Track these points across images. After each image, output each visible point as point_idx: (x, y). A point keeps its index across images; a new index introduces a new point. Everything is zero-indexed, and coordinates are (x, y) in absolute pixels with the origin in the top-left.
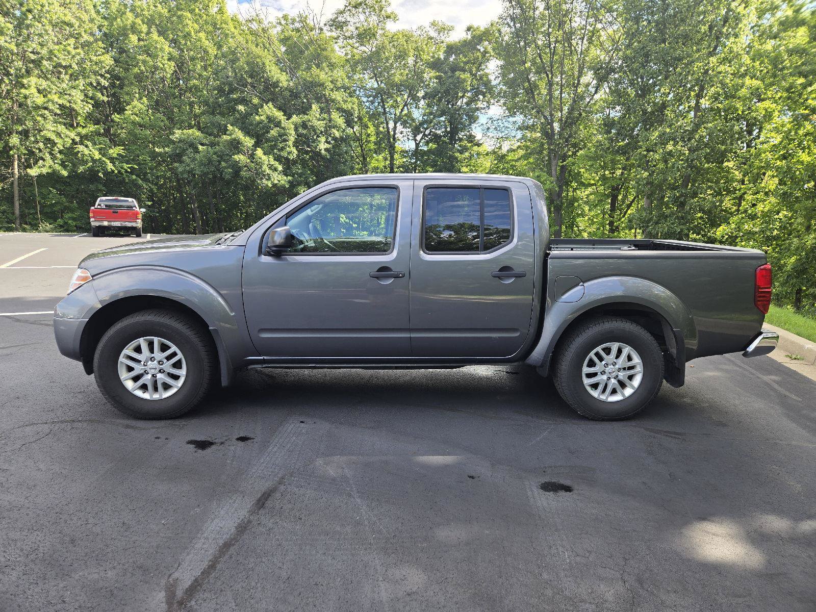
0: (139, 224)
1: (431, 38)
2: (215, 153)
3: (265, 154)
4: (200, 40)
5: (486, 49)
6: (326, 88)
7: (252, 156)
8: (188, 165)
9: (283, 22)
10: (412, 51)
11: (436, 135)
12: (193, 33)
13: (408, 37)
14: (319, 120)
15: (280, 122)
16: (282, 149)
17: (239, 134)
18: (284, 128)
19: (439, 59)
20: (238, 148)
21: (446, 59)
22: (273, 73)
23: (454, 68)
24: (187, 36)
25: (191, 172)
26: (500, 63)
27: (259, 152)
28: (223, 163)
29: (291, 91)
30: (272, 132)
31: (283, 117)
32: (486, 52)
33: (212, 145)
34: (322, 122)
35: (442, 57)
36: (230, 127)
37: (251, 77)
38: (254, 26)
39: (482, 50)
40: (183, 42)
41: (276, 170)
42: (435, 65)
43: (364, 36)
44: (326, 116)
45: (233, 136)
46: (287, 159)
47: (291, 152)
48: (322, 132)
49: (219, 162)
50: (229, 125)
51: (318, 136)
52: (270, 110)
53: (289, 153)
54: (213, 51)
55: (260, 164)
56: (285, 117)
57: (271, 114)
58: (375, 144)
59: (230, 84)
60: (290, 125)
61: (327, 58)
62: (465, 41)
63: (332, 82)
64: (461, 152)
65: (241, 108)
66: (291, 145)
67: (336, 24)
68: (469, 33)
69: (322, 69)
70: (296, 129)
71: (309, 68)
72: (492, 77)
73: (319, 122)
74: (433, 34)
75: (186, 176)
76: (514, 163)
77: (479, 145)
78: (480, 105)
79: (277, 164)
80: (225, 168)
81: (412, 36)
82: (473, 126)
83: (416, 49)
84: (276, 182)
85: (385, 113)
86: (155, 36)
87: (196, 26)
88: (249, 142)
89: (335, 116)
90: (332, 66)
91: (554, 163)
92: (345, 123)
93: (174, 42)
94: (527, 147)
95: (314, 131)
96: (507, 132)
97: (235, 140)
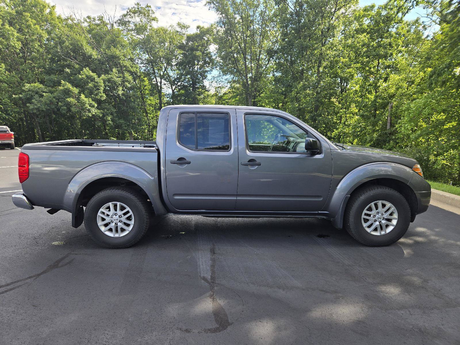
0: (12, 141)
1: (177, 32)
2: (54, 97)
3: (86, 97)
4: (37, 29)
5: (208, 38)
6: (120, 59)
7: (78, 99)
8: (36, 105)
9: (88, 20)
10: (168, 39)
11: (184, 86)
12: (32, 25)
13: (165, 31)
14: (117, 77)
15: (94, 79)
16: (97, 95)
17: (69, 86)
18: (97, 82)
19: (183, 44)
20: (69, 94)
21: (187, 44)
22: (87, 50)
23: (192, 49)
24: (29, 27)
25: (38, 109)
26: (217, 46)
27: (83, 96)
28: (60, 103)
29: (99, 60)
30: (90, 85)
31: (96, 76)
32: (208, 40)
33: (52, 93)
34: (119, 79)
35: (184, 42)
36: (63, 82)
37: (74, 52)
38: (70, 22)
39: (206, 39)
40: (26, 31)
41: (93, 106)
42: (181, 47)
43: (140, 29)
44: (121, 75)
45: (66, 87)
46: (100, 100)
47: (102, 96)
48: (119, 84)
49: (58, 103)
50: (62, 81)
51: (117, 87)
52: (87, 71)
53: (101, 96)
54: (46, 36)
55: (84, 104)
56: (97, 76)
57: (88, 74)
58: (150, 90)
59: (59, 57)
60: (100, 80)
61: (119, 42)
62: (197, 34)
63: (124, 56)
64: (199, 95)
65: (68, 70)
66: (102, 92)
67: (122, 22)
68: (198, 30)
69: (117, 48)
70: (104, 83)
71: (109, 48)
72: (213, 54)
73: (118, 79)
74: (179, 29)
75: (35, 111)
76: (227, 100)
77: (208, 91)
78: (207, 69)
79: (93, 103)
80: (62, 106)
81: (167, 30)
82: (204, 81)
83: (170, 38)
84: (94, 113)
85: (154, 73)
86: (7, 26)
87: (34, 21)
88: (76, 90)
89: (127, 75)
90: (123, 46)
91: (250, 100)
92: (133, 79)
93: (20, 31)
94: (234, 92)
95: (115, 84)
96: (222, 84)
97: (66, 89)
